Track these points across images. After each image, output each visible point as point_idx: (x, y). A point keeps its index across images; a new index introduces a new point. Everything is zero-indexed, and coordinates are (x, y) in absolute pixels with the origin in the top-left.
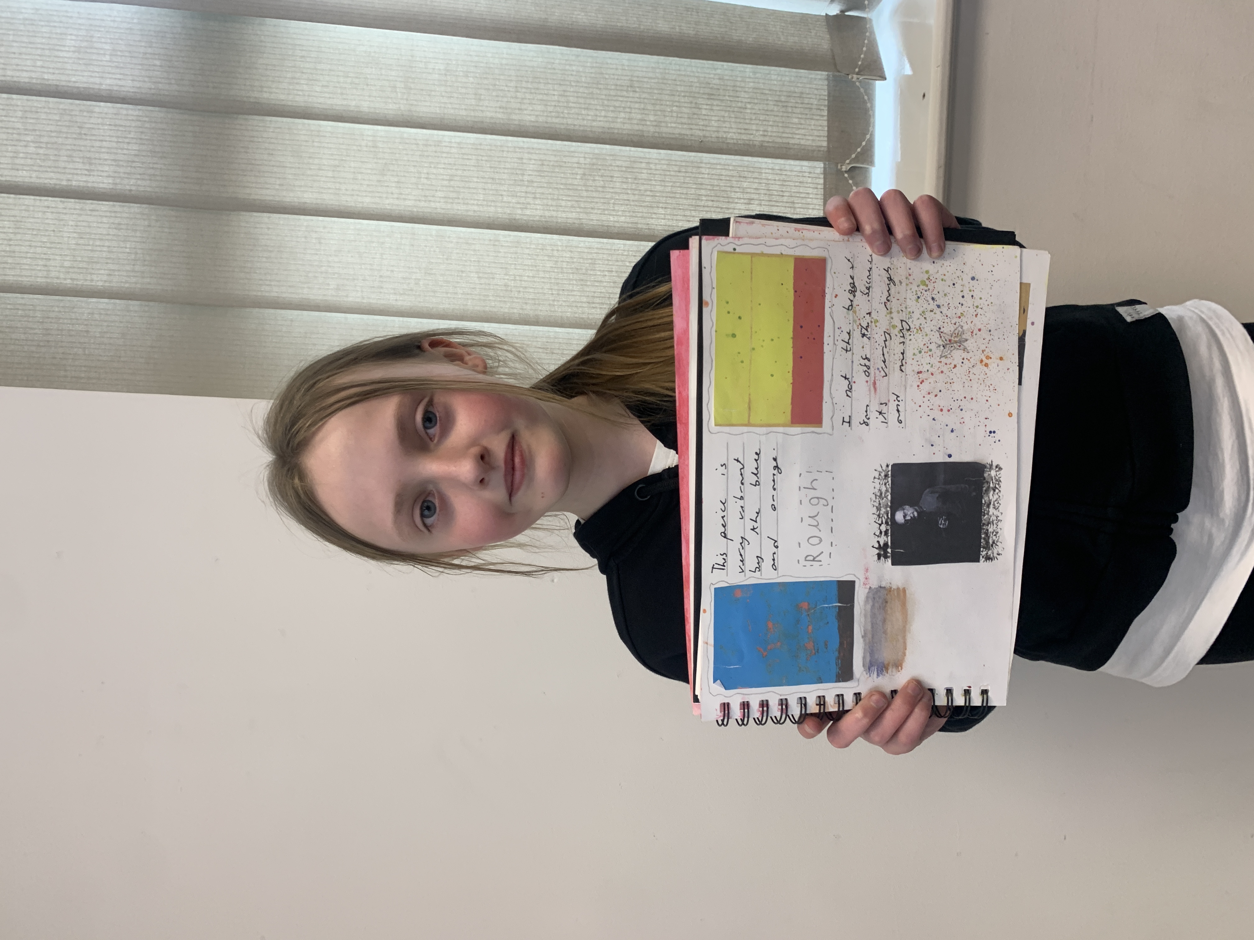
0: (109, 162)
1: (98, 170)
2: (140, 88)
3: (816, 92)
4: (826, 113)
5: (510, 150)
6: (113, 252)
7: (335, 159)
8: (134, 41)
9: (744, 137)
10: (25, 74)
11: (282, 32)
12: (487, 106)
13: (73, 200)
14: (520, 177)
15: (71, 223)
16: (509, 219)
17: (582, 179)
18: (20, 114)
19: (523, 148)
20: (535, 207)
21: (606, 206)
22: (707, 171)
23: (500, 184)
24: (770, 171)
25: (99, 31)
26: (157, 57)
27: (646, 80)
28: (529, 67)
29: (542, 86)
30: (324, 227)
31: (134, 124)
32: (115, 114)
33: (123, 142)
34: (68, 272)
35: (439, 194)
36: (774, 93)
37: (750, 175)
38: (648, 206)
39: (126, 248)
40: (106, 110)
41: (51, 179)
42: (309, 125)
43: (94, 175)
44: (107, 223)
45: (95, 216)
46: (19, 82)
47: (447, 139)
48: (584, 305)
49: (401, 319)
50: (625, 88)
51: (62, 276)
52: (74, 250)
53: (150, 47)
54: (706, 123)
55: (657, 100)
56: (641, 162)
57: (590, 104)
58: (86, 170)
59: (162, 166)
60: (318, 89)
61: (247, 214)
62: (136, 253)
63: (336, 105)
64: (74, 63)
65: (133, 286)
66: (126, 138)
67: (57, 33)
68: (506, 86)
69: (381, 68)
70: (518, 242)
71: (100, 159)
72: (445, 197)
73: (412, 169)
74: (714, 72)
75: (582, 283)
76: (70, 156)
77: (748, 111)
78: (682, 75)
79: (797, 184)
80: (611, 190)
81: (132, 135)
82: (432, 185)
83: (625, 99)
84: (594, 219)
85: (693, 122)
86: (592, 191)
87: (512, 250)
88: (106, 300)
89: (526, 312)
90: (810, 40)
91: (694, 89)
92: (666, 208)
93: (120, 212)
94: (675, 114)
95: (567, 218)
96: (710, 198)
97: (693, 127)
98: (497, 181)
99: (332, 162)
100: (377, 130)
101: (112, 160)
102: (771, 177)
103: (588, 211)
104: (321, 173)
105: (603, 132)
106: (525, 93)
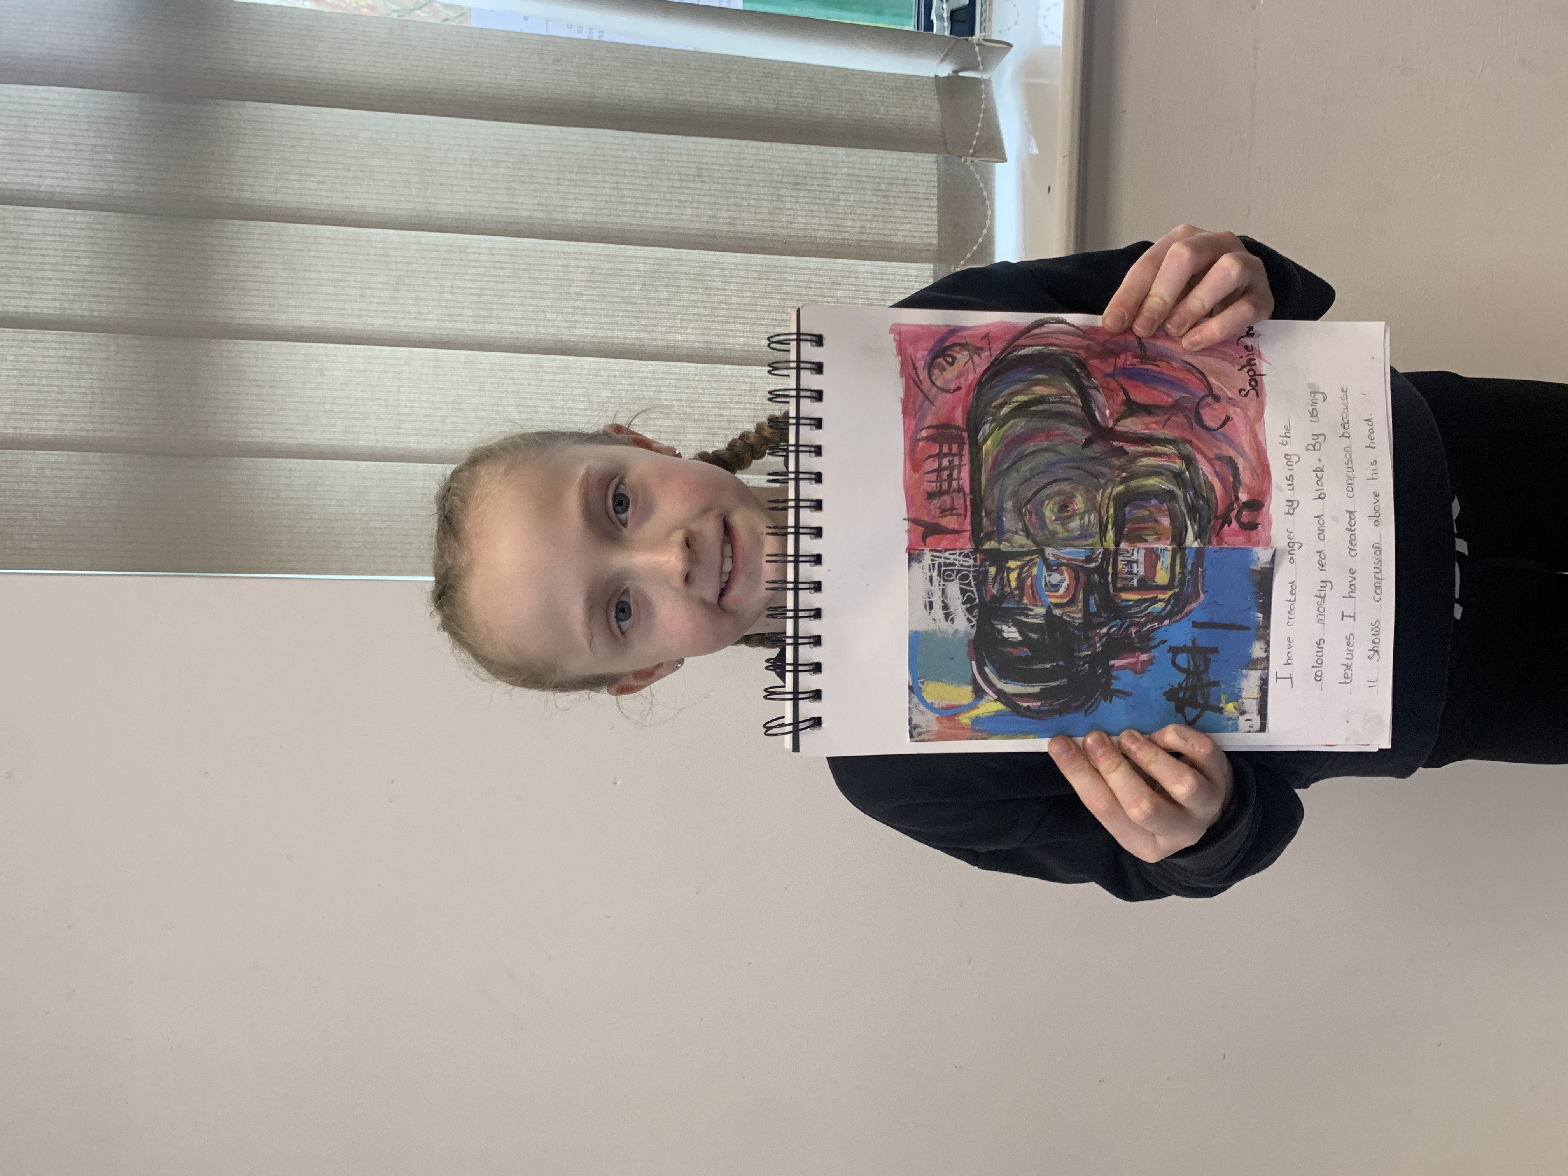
0: (55, 282)
1: (40, 293)
2: (89, 188)
3: (923, 177)
4: (935, 203)
5: (553, 255)
6: (64, 393)
7: (337, 272)
8: (80, 130)
9: (837, 235)
11: (265, 116)
12: (523, 204)
13: (10, 330)
15: (9, 358)
16: (555, 341)
17: (641, 290)
19: (567, 253)
20: (586, 325)
21: (672, 323)
22: (794, 277)
23: (542, 298)
24: (869, 276)
25: (35, 118)
26: (109, 150)
27: (716, 167)
28: (573, 153)
29: (589, 177)
31: (83, 233)
32: (60, 221)
34: (10, 419)
35: (467, 312)
36: (873, 180)
37: (845, 280)
38: (723, 322)
39: (80, 387)
40: (47, 216)
42: (303, 229)
43: (36, 299)
44: (56, 357)
45: (39, 348)
47: (473, 245)
50: (692, 178)
52: (15, 391)
53: (100, 137)
54: (791, 219)
55: (730, 191)
56: (713, 268)
57: (649, 199)
58: (26, 292)
59: (122, 286)
60: (313, 186)
61: (232, 341)
62: (93, 393)
63: (336, 205)
65: (92, 433)
66: (73, 251)
68: (546, 178)
70: (566, 368)
71: (42, 278)
72: (474, 316)
73: (432, 282)
74: (799, 155)
77: (842, 203)
78: (760, 160)
79: (901, 290)
80: (678, 303)
81: (82, 247)
82: (457, 301)
83: (692, 192)
84: (659, 337)
85: (776, 218)
86: (654, 304)
87: (559, 377)
88: (57, 453)
90: (915, 111)
91: (775, 177)
93: (71, 343)
94: (752, 209)
95: (624, 338)
97: (776, 224)
98: (539, 295)
99: (333, 275)
100: (388, 235)
101: (58, 279)
102: (870, 282)
103: (650, 328)
104: (320, 289)
105: (666, 233)
106: (569, 186)
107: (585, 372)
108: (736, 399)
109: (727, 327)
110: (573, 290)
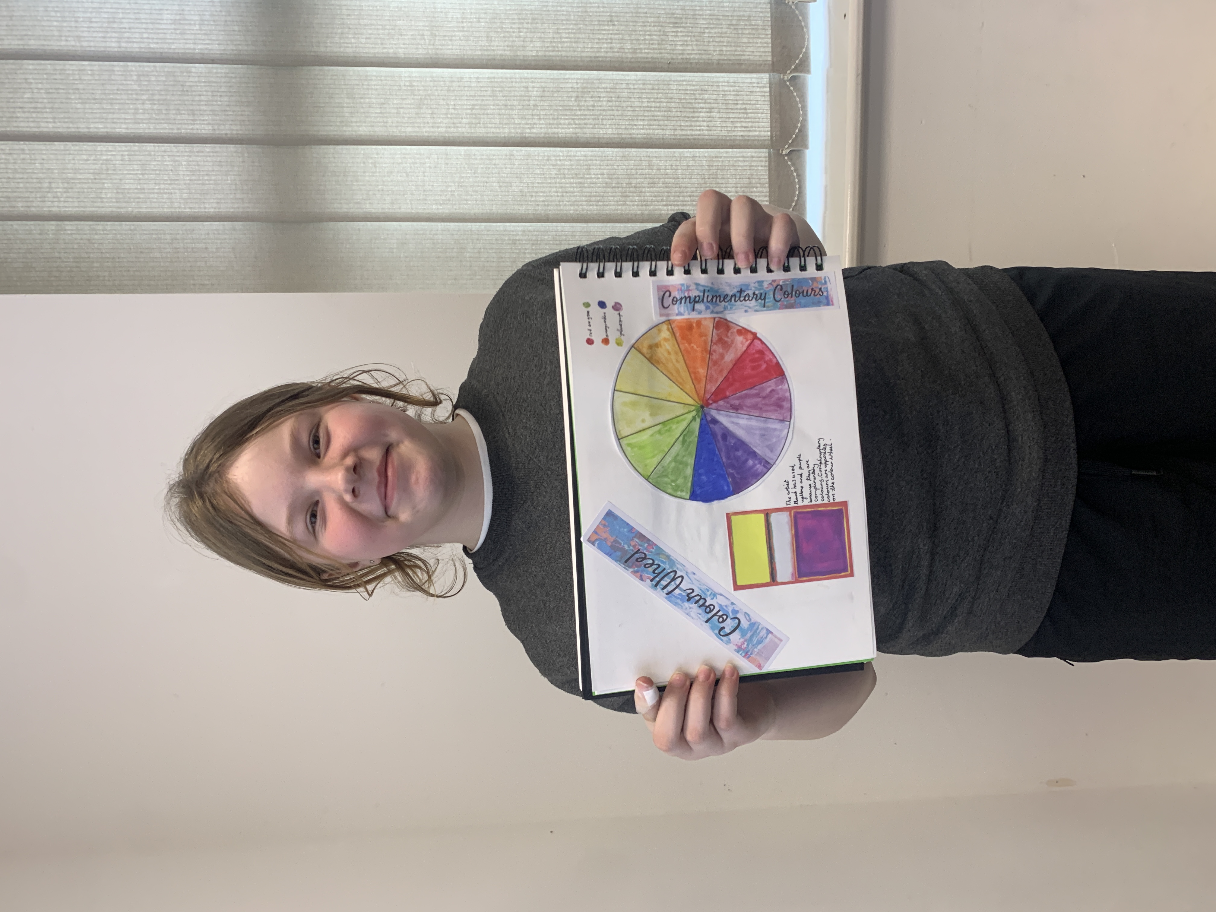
0: (208, 112)
1: (200, 120)
2: (224, 50)
3: (761, 14)
4: (769, 32)
5: (518, 80)
6: (218, 184)
7: (381, 98)
8: (216, 11)
9: (704, 57)
10: (135, 45)
12: (497, 46)
13: (183, 145)
14: (527, 103)
16: (521, 138)
17: (576, 100)
18: (135, 78)
20: (540, 126)
21: (596, 122)
22: (676, 87)
23: (512, 109)
24: (726, 84)
26: (235, 23)
27: (622, 14)
28: (528, 10)
29: (539, 26)
30: (377, 154)
31: (223, 80)
32: (208, 72)
33: (217, 96)
34: (187, 203)
35: (464, 121)
37: (710, 88)
38: (630, 120)
39: (228, 180)
40: (200, 70)
41: (165, 129)
42: (358, 71)
43: (197, 124)
44: (211, 161)
45: (201, 156)
46: (132, 52)
47: (467, 75)
48: (583, 203)
49: (442, 224)
50: (606, 23)
51: (182, 206)
52: (189, 184)
53: (229, 15)
54: (673, 47)
55: (632, 30)
57: (579, 38)
58: (191, 120)
59: (249, 113)
60: (363, 41)
61: (318, 147)
62: (236, 184)
63: (378, 53)
64: (172, 33)
65: (237, 210)
66: (218, 92)
67: (155, 10)
68: (511, 28)
69: (411, 20)
71: (200, 110)
73: (442, 102)
75: (581, 185)
76: (178, 110)
77: (706, 35)
79: (748, 93)
80: (600, 108)
81: (223, 89)
82: (458, 114)
83: (607, 32)
84: (588, 132)
85: (663, 47)
86: (584, 110)
87: (524, 162)
88: (217, 223)
91: (661, 19)
92: (643, 120)
93: (220, 152)
94: (647, 42)
96: (679, 110)
97: (663, 51)
98: (509, 107)
99: (378, 101)
100: (412, 72)
101: (211, 111)
102: (726, 89)
103: (582, 126)
104: (371, 110)
105: (591, 61)
106: (526, 32)
107: (541, 158)
108: (639, 172)
109: (632, 122)
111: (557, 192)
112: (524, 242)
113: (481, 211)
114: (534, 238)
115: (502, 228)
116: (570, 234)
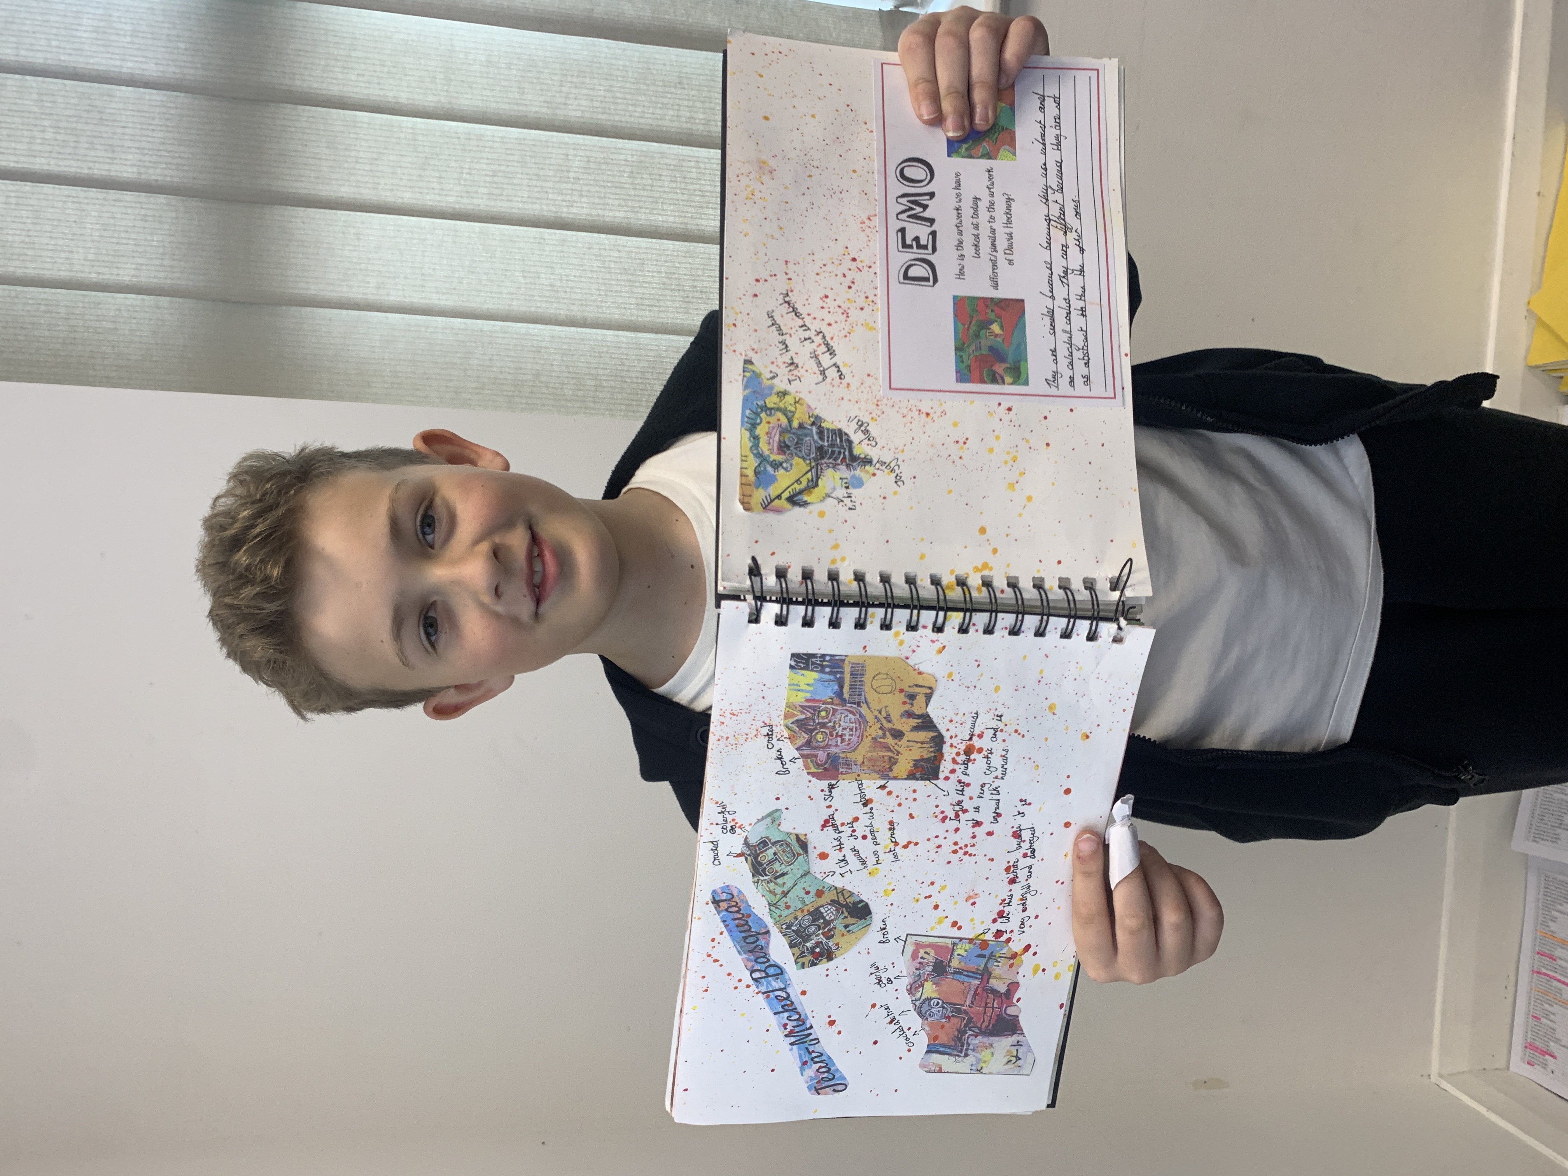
0: (133, 150)
1: (121, 159)
2: (163, 72)
5: (555, 145)
6: (140, 245)
7: (373, 152)
8: (157, 21)
10: (40, 55)
11: (313, 17)
12: (531, 101)
13: (95, 190)
15: (93, 214)
16: (555, 218)
17: (629, 177)
18: (35, 96)
19: (568, 144)
20: (582, 205)
21: (654, 206)
23: (545, 181)
26: (181, 39)
28: (574, 60)
29: (587, 80)
30: (363, 223)
32: (138, 99)
33: (148, 129)
34: (93, 266)
35: (482, 190)
39: (153, 241)
40: (128, 94)
41: (70, 166)
42: (344, 115)
43: (117, 164)
44: (133, 214)
45: (119, 206)
46: (34, 63)
47: (487, 133)
48: (633, 307)
49: (444, 319)
50: (673, 85)
51: (87, 269)
52: (99, 242)
53: (174, 29)
57: (637, 100)
58: (109, 158)
59: (191, 156)
60: (353, 78)
61: (282, 207)
62: (164, 247)
63: (373, 95)
64: (92, 44)
65: (163, 281)
66: (150, 124)
67: (72, 12)
68: (551, 79)
69: (419, 58)
70: (564, 240)
71: (122, 146)
73: (453, 164)
75: (631, 283)
76: (92, 143)
80: (660, 189)
81: (157, 122)
82: (474, 181)
83: (673, 96)
84: (643, 218)
86: (640, 190)
87: (559, 248)
88: (134, 296)
89: (573, 313)
90: (863, 37)
93: (146, 203)
95: (614, 217)
98: (542, 178)
99: (369, 155)
101: (138, 148)
103: (636, 210)
104: (358, 166)
105: (651, 130)
106: (571, 87)
107: (580, 245)
110: (572, 175)
111: (599, 290)
112: (552, 351)
113: (496, 307)
114: (565, 347)
115: (523, 331)
116: (613, 344)
